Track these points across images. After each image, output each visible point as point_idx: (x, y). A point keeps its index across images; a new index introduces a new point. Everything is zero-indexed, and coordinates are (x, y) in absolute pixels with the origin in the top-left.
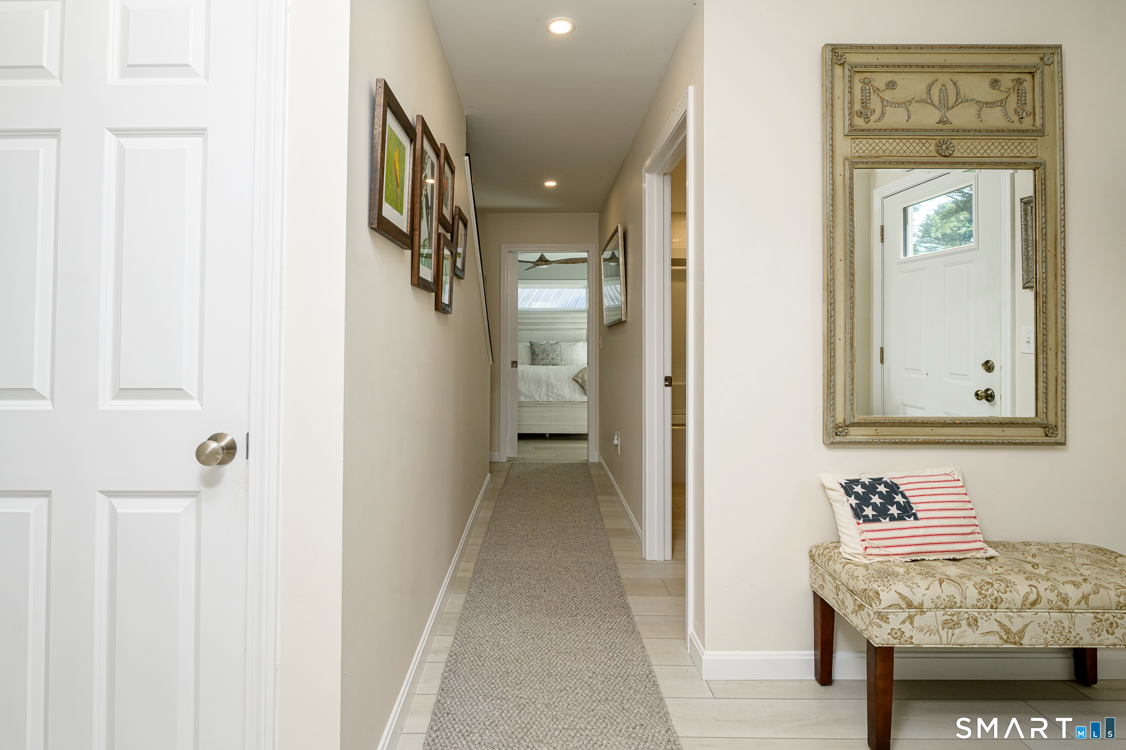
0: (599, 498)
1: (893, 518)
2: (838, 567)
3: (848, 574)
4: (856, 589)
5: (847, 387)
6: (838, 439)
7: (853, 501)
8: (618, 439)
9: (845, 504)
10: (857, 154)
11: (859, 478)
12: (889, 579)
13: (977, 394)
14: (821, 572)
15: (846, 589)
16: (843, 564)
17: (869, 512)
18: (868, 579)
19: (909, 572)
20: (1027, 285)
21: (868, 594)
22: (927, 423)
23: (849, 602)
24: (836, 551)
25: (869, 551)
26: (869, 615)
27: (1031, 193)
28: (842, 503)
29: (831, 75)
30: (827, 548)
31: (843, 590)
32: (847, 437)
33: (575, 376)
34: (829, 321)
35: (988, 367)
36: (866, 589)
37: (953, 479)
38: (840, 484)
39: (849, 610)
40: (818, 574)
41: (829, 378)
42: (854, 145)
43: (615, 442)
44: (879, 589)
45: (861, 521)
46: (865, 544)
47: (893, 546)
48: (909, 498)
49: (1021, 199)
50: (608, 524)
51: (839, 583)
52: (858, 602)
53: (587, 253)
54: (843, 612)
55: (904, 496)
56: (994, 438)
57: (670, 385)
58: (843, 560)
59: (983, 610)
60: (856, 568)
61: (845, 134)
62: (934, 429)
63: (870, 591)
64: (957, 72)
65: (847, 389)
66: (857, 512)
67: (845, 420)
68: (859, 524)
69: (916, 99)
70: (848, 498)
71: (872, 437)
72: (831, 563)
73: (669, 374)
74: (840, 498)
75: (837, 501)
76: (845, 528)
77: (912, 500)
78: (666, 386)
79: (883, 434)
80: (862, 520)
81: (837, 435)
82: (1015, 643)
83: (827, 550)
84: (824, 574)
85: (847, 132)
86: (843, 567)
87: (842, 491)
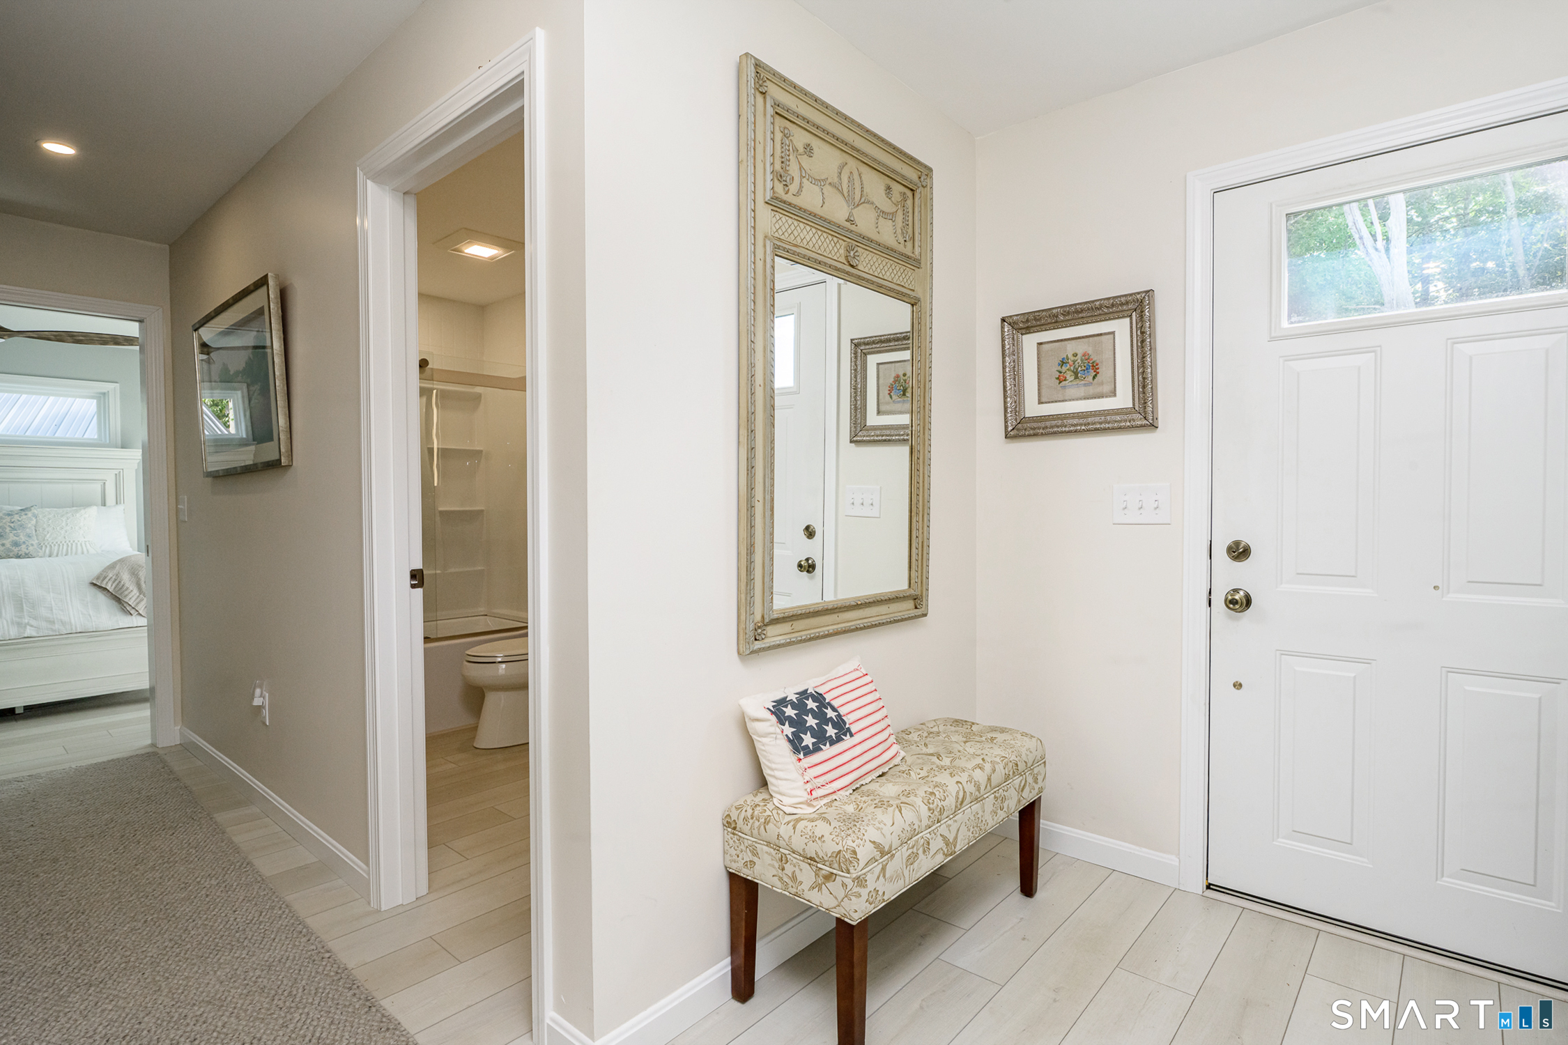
0: (221, 817)
1: (833, 743)
2: (785, 831)
3: (804, 837)
4: (821, 854)
5: (766, 569)
6: (758, 645)
7: (788, 730)
8: (262, 696)
9: (778, 736)
10: (776, 235)
11: (785, 695)
12: (858, 826)
13: (800, 566)
14: (750, 842)
15: (802, 858)
16: (792, 823)
17: (808, 740)
18: (838, 836)
19: (860, 807)
20: (855, 439)
21: (844, 857)
22: (836, 608)
23: (807, 875)
24: (770, 806)
25: (816, 794)
26: (844, 885)
27: (909, 329)
28: (774, 736)
29: (753, 103)
30: (756, 806)
31: (795, 861)
32: (766, 641)
33: (98, 578)
34: (750, 474)
35: (810, 532)
36: (840, 851)
37: (862, 675)
38: (768, 709)
39: (805, 886)
40: (742, 847)
41: (749, 557)
42: (774, 220)
43: (257, 702)
44: (854, 845)
45: (801, 756)
46: (809, 786)
47: (837, 779)
48: (839, 709)
49: (852, 340)
50: (267, 866)
51: (787, 852)
52: (823, 872)
53: (137, 324)
54: (793, 891)
55: (834, 709)
56: (884, 617)
57: (421, 584)
58: (788, 818)
59: (932, 828)
60: (814, 824)
61: (766, 200)
62: (840, 615)
63: (846, 852)
64: (862, 161)
65: (766, 572)
66: (796, 744)
67: (763, 617)
68: (800, 760)
69: (829, 181)
70: (782, 727)
71: (789, 636)
72: (770, 827)
73: (418, 565)
74: (772, 730)
75: (766, 735)
76: (782, 771)
77: (842, 711)
78: (413, 586)
79: (800, 628)
80: (802, 753)
81: (756, 640)
82: (951, 855)
83: (758, 808)
84: (756, 845)
85: (768, 197)
86: (794, 828)
87: (774, 718)
